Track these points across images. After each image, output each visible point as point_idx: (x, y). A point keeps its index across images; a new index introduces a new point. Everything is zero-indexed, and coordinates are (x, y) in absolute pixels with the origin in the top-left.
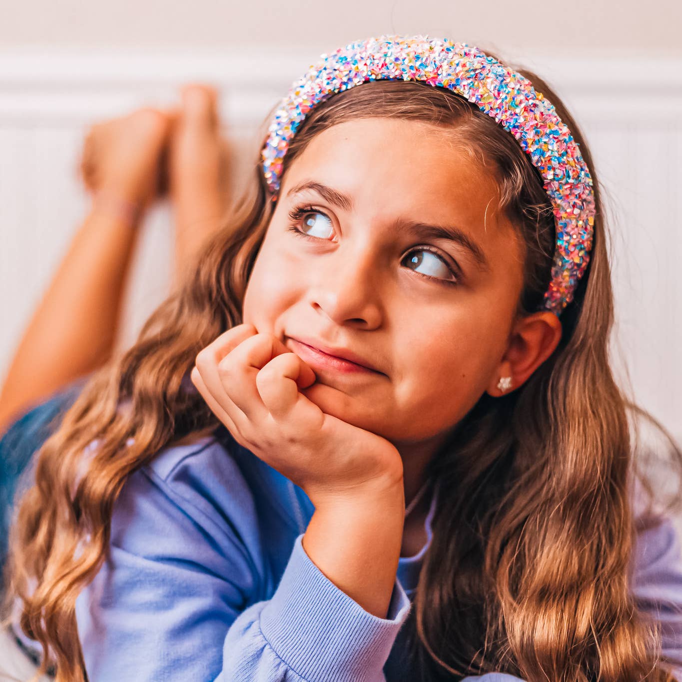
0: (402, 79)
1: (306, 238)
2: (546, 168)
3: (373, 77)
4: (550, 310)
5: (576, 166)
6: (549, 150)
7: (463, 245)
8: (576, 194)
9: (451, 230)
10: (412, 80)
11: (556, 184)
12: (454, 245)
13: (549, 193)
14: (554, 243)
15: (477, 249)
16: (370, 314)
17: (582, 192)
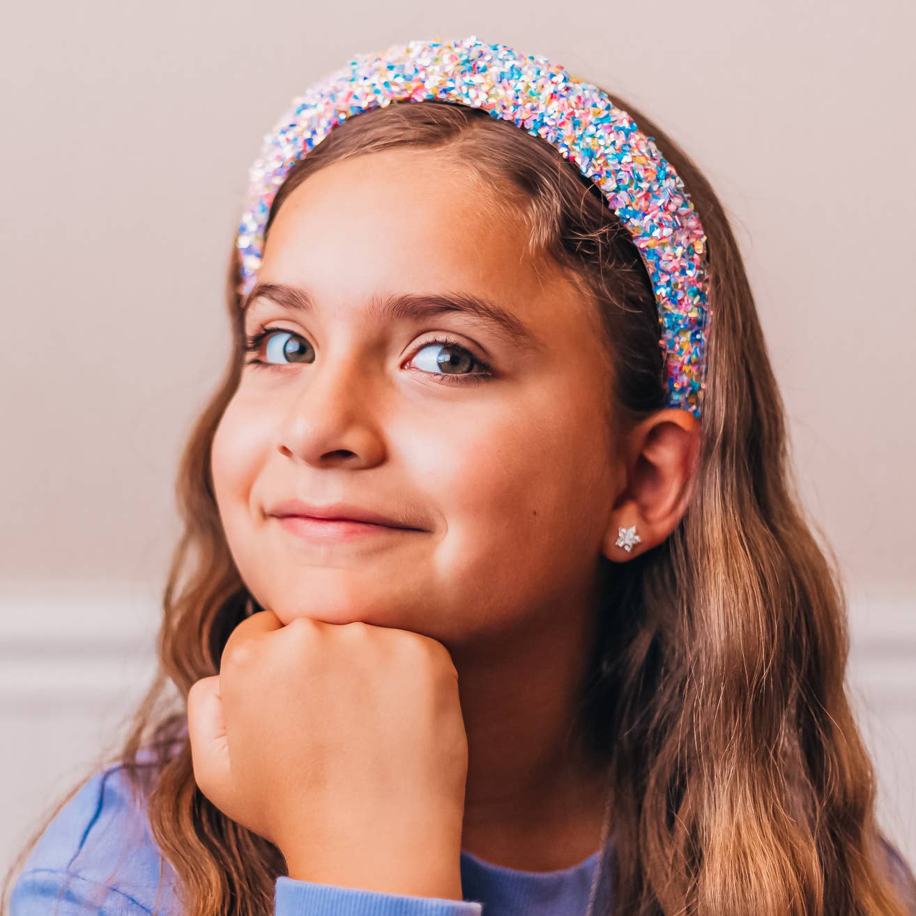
0: (379, 107)
1: (269, 369)
2: (604, 174)
3: (343, 116)
4: (678, 406)
5: (649, 164)
6: (600, 146)
7: (480, 315)
8: (659, 205)
9: (454, 296)
10: (392, 102)
11: (623, 197)
12: (467, 318)
13: (617, 213)
14: (652, 294)
15: (505, 315)
16: (354, 441)
17: (667, 201)
